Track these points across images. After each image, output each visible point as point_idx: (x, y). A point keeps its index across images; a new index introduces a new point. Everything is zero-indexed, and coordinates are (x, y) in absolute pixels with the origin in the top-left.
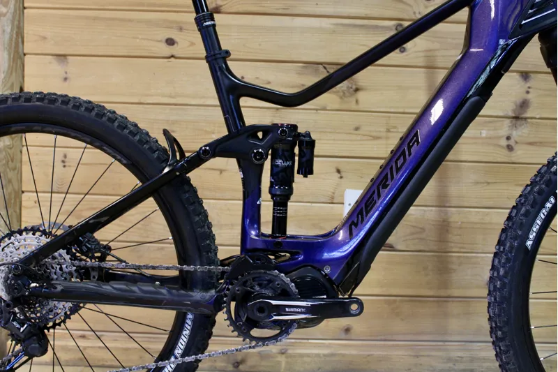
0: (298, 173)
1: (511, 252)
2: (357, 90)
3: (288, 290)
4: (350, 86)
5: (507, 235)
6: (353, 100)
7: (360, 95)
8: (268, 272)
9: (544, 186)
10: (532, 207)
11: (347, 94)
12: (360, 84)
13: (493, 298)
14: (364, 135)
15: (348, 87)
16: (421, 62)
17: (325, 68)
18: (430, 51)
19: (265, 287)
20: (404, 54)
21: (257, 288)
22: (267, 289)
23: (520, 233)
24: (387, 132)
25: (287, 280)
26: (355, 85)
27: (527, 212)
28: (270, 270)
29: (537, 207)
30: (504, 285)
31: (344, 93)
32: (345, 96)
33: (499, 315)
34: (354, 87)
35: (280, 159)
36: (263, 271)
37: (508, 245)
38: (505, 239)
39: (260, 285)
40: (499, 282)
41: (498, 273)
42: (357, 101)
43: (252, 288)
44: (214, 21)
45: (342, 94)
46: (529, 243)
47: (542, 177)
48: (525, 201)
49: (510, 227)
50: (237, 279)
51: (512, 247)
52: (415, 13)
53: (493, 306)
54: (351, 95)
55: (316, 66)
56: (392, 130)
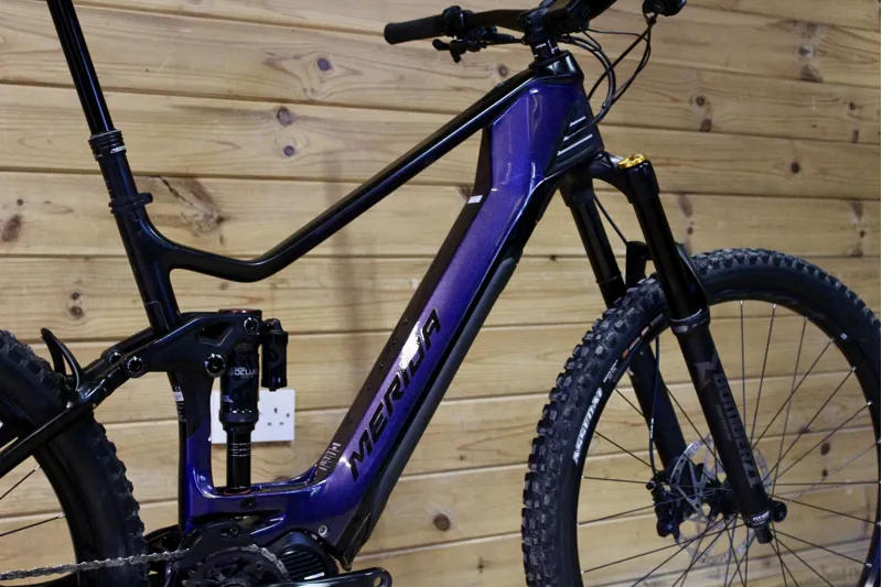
0: (264, 385)
1: (555, 471)
2: (220, 220)
3: (274, 571)
4: (209, 213)
5: (547, 447)
6: (215, 237)
7: (226, 229)
8: (243, 549)
9: (588, 375)
10: (577, 406)
11: (205, 228)
12: (225, 210)
13: (535, 540)
14: (237, 297)
15: (206, 216)
16: (317, 171)
17: (166, 183)
18: (331, 153)
19: (235, 574)
20: (293, 158)
21: (222, 578)
22: (241, 576)
23: (565, 443)
24: (271, 289)
25: (272, 557)
26: (218, 211)
27: (572, 412)
28: (245, 546)
29: (584, 404)
30: (549, 519)
31: (201, 227)
32: (201, 232)
33: (546, 562)
34: (216, 215)
35: (243, 366)
36: (235, 548)
37: (552, 461)
38: (546, 453)
39: (224, 572)
40: (543, 516)
41: (541, 503)
42: (222, 240)
43: (213, 578)
44: (123, 144)
45: (196, 227)
46: (576, 455)
47: (585, 362)
48: (567, 398)
49: (551, 437)
50: (195, 568)
51: (556, 463)
52: (305, 90)
53: (536, 550)
54: (213, 230)
55: (151, 179)
56: (279, 286)
